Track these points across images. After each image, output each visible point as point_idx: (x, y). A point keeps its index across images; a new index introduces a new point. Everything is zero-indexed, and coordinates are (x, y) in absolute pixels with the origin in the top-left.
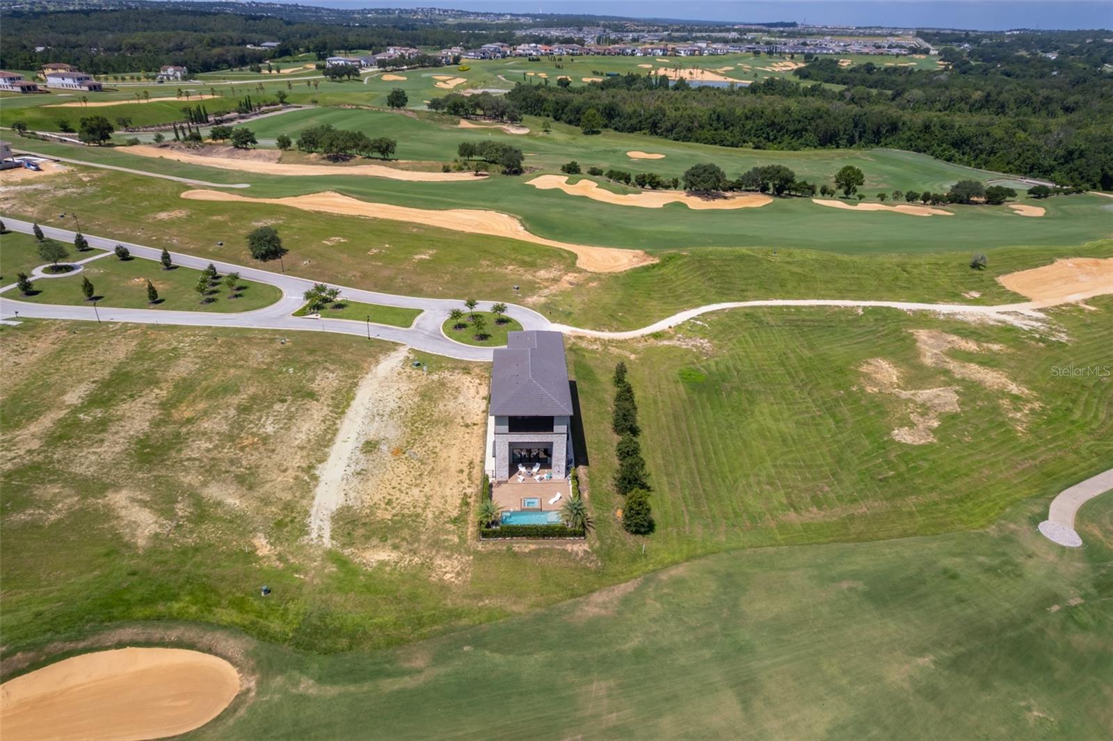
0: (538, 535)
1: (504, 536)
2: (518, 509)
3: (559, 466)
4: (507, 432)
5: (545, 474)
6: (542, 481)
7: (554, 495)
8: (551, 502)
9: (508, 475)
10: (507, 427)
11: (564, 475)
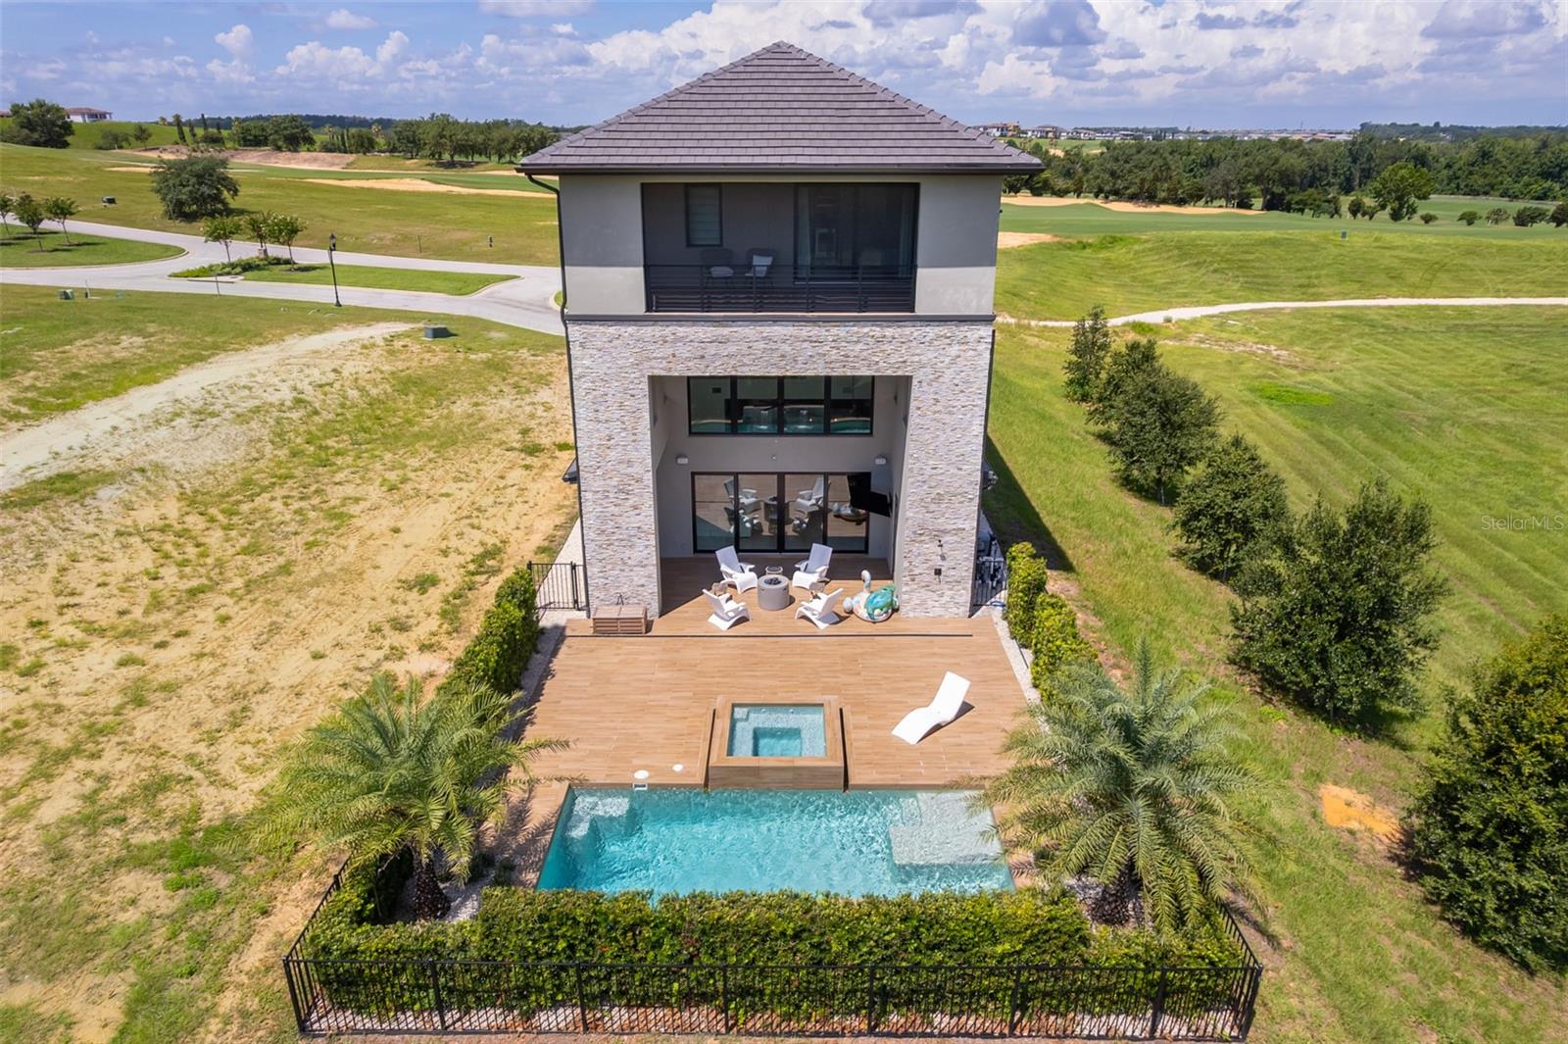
0: (822, 995)
1: (522, 999)
2: (685, 769)
3: (938, 536)
4: (639, 308)
5: (861, 596)
6: (844, 628)
7: (927, 694)
8: (911, 728)
9: (653, 587)
10: (637, 274)
11: (965, 596)
